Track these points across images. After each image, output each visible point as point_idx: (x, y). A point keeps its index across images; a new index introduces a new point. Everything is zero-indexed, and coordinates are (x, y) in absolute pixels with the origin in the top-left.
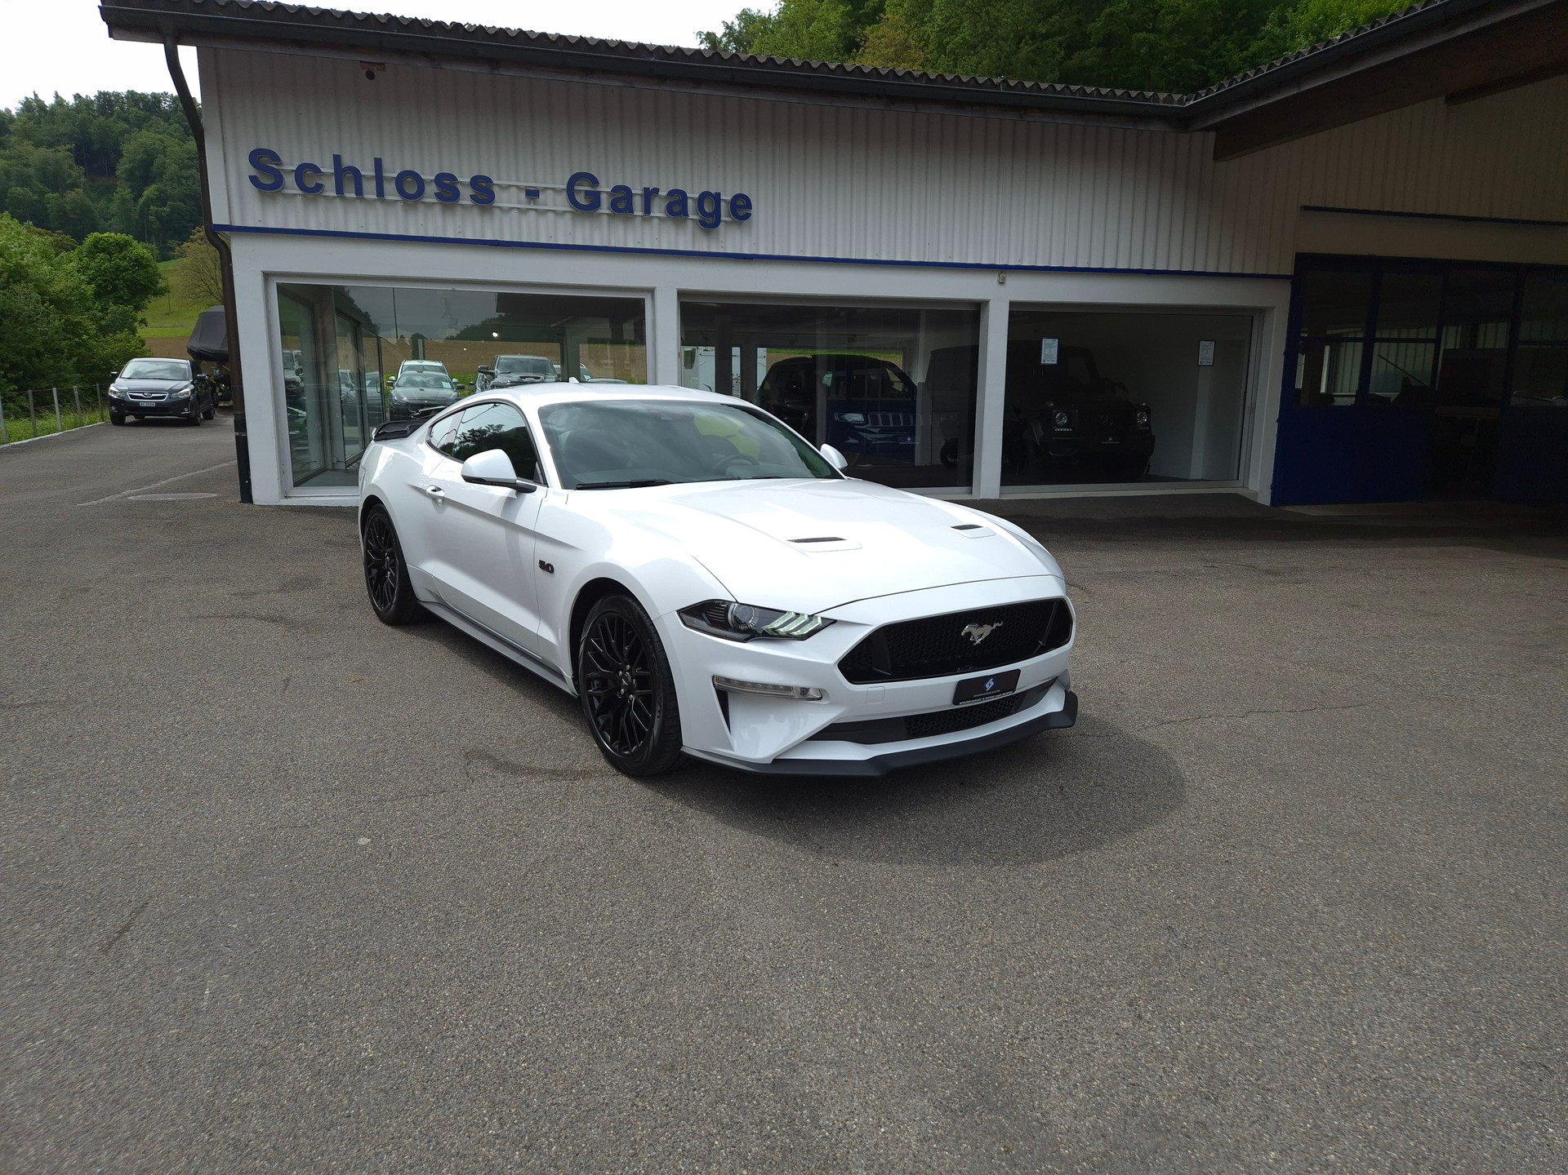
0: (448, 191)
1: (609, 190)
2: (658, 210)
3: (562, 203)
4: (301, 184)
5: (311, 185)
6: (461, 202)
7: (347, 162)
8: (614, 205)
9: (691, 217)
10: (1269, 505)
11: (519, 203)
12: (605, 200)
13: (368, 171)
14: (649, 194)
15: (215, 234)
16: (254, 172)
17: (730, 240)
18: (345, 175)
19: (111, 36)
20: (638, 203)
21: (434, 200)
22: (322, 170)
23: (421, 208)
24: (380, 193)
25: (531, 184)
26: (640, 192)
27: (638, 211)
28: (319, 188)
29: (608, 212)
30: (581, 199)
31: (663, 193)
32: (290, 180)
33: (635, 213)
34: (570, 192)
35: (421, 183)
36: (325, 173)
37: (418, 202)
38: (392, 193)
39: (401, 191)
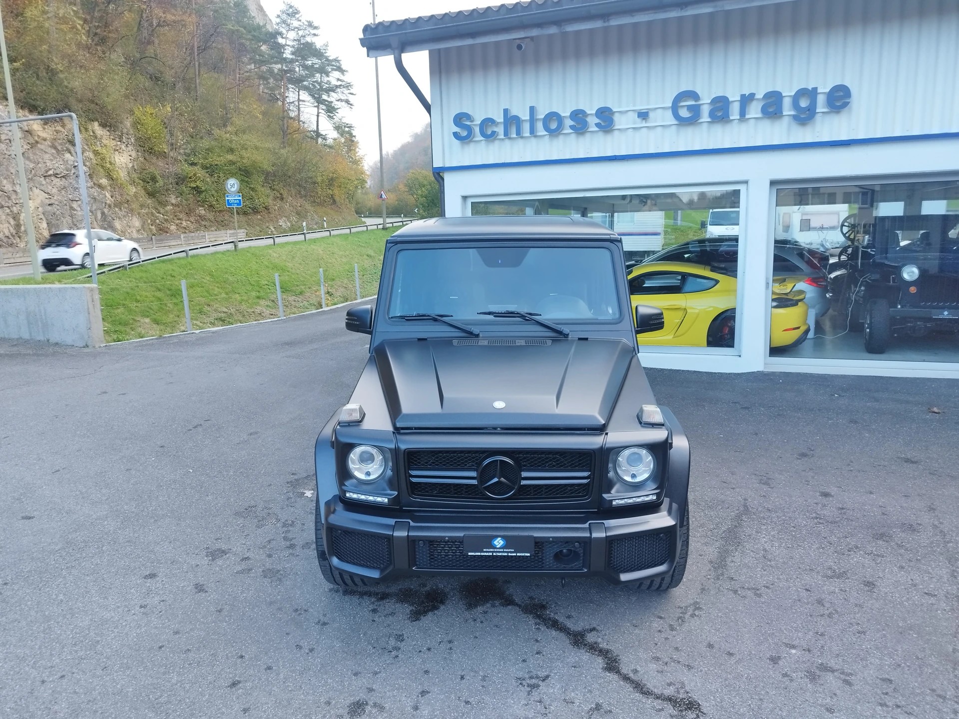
0: (579, 122)
1: (709, 101)
2: (754, 111)
3: (669, 119)
4: (483, 134)
5: (489, 132)
6: (590, 129)
7: (514, 112)
8: (712, 114)
9: (784, 113)
11: (633, 124)
12: (705, 110)
13: (525, 116)
14: (746, 100)
15: (438, 174)
16: (457, 129)
17: (826, 129)
18: (511, 121)
19: (368, 56)
20: (734, 109)
21: (570, 131)
22: (498, 121)
23: (561, 137)
24: (532, 131)
25: (642, 107)
26: (739, 99)
27: (735, 114)
28: (494, 133)
29: (709, 120)
30: (684, 113)
31: (759, 96)
32: (477, 131)
33: (731, 118)
34: (675, 108)
35: (560, 120)
36: (498, 123)
37: (560, 134)
38: (541, 130)
39: (546, 128)
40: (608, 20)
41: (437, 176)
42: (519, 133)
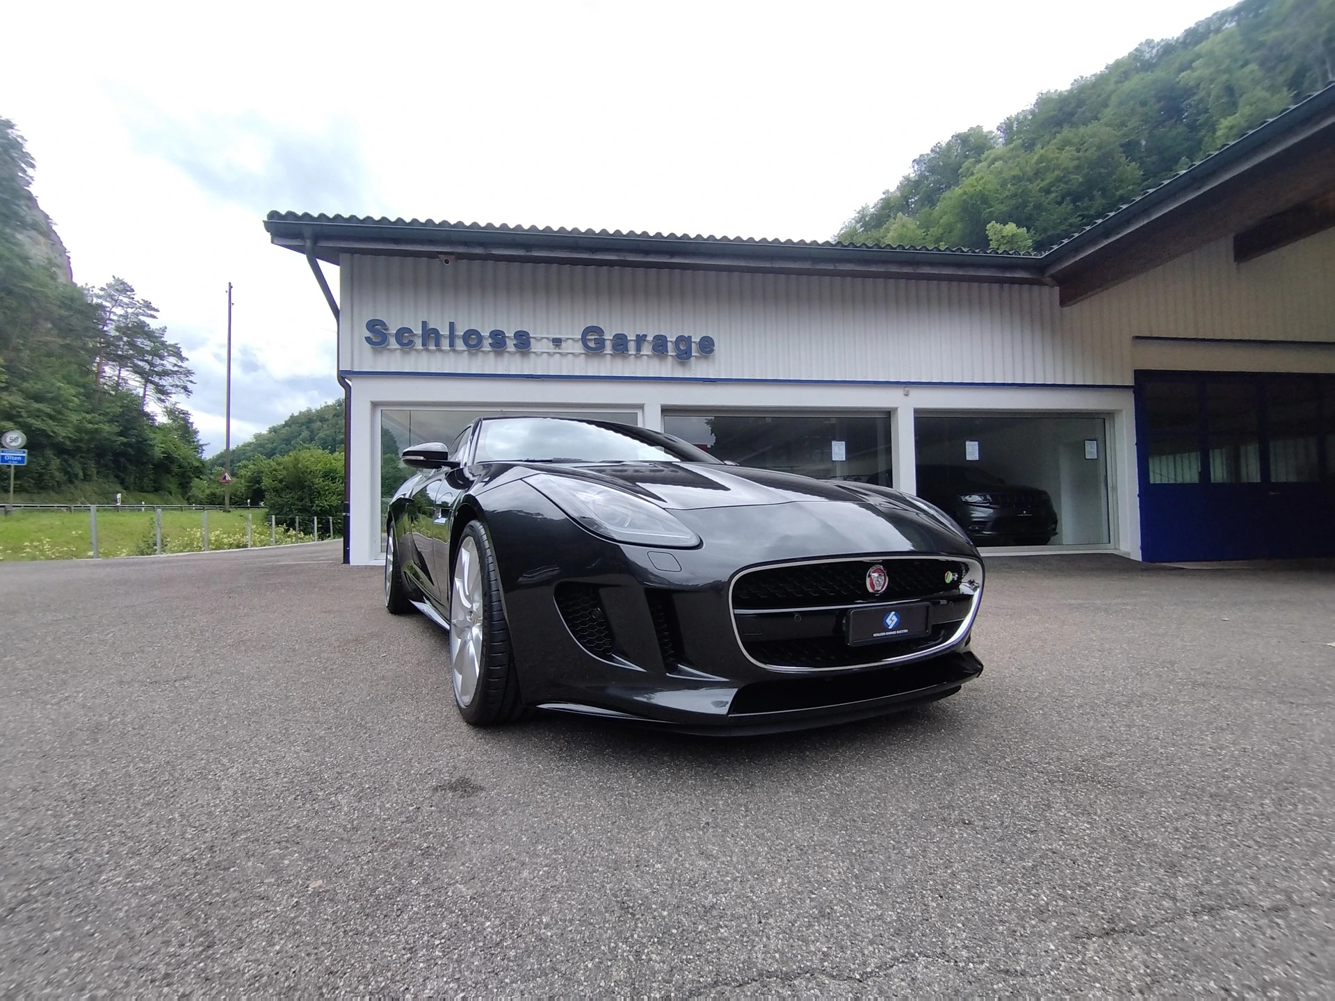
0: (498, 340)
1: (612, 337)
2: (647, 350)
3: (579, 348)
4: (399, 342)
5: (406, 342)
6: (508, 350)
7: (431, 326)
8: (614, 347)
9: (670, 354)
10: (1141, 560)
11: (548, 349)
12: (608, 344)
13: (445, 331)
14: (640, 340)
15: (343, 378)
16: (368, 334)
17: (699, 369)
18: (430, 335)
19: (272, 242)
20: (632, 346)
21: (490, 349)
22: (415, 332)
23: (480, 354)
24: (452, 346)
25: (557, 336)
26: (634, 338)
27: (632, 351)
28: (411, 342)
30: (592, 344)
31: (650, 338)
32: (393, 340)
33: (630, 353)
34: (584, 340)
35: (480, 338)
36: (415, 335)
37: (478, 350)
38: (460, 345)
39: (466, 343)
40: (530, 251)
41: (341, 381)
42: (437, 344)
